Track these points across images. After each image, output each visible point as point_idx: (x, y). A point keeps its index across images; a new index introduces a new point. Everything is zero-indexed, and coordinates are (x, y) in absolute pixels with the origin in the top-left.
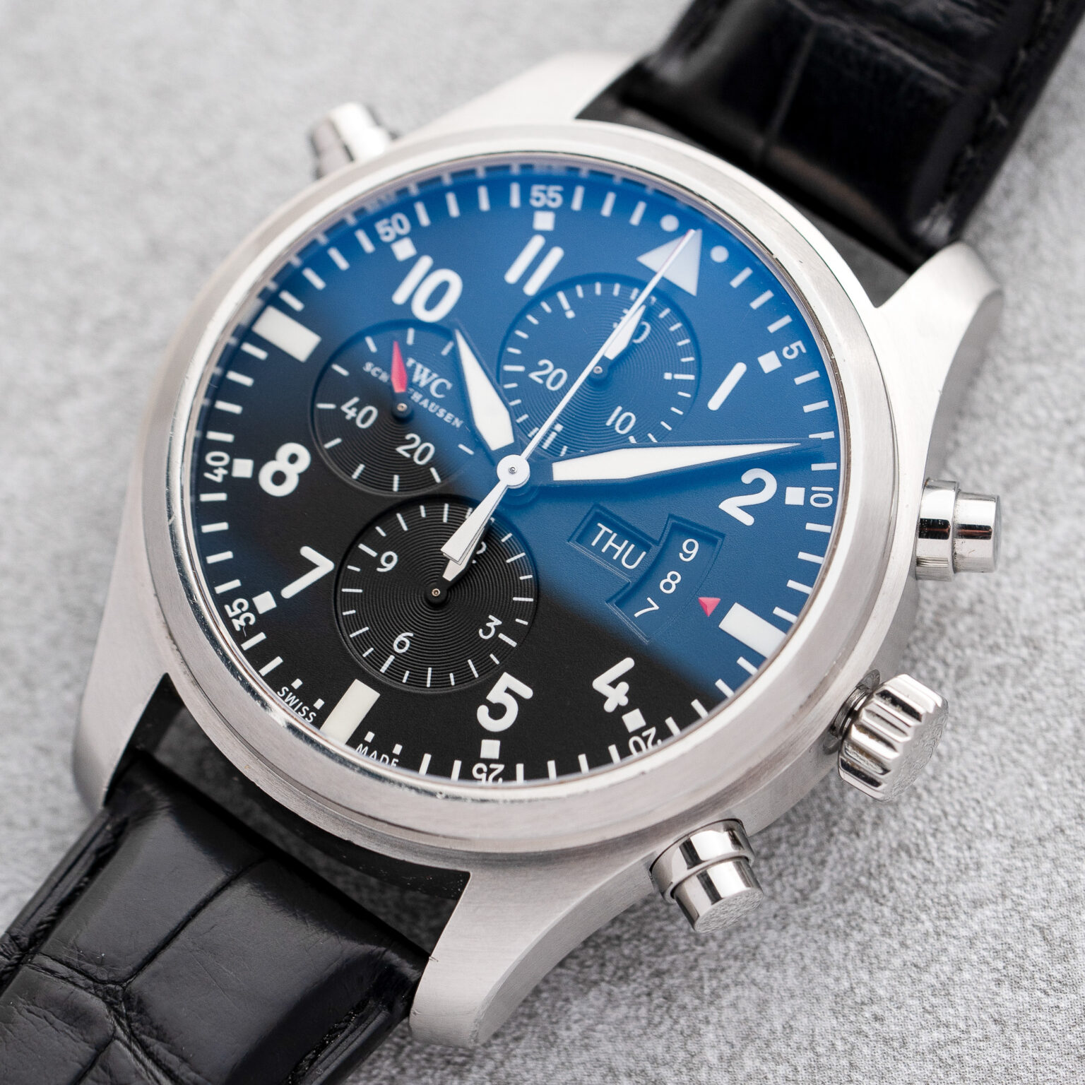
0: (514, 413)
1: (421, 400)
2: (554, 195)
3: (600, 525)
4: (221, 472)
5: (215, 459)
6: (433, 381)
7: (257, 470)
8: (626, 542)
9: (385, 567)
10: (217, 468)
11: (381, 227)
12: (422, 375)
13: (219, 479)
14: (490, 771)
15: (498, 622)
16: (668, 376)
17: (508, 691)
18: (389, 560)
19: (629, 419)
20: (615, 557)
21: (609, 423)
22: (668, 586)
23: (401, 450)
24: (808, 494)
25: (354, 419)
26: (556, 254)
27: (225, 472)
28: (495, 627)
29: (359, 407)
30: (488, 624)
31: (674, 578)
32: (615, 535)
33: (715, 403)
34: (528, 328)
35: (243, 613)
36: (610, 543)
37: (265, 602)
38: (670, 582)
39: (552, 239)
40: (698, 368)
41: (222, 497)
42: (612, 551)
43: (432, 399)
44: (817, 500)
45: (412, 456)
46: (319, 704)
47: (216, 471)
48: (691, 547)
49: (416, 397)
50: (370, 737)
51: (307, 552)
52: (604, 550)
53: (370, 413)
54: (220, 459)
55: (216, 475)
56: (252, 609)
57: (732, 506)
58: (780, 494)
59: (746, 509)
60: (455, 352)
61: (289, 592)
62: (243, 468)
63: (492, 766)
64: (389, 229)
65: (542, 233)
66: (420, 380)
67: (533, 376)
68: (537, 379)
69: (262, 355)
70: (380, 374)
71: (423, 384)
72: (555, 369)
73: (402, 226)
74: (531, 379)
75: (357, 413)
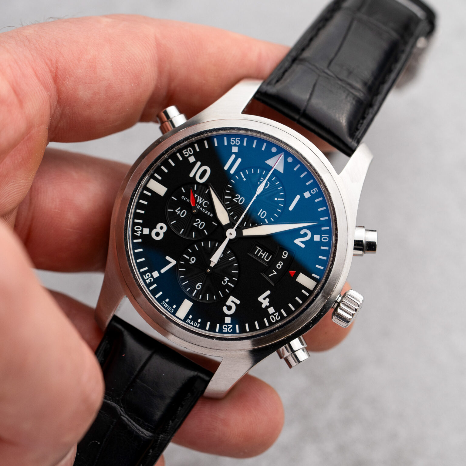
0: (229, 212)
1: (200, 208)
2: (237, 141)
3: (257, 247)
4: (139, 232)
5: (137, 228)
6: (203, 202)
7: (150, 232)
8: (265, 252)
9: (192, 262)
10: (138, 231)
11: (184, 152)
12: (200, 200)
13: (139, 235)
14: (228, 327)
15: (228, 279)
16: (276, 199)
17: (232, 302)
18: (193, 260)
19: (264, 213)
20: (262, 257)
21: (258, 215)
22: (279, 266)
23: (194, 224)
24: (321, 237)
25: (179, 214)
26: (239, 160)
27: (141, 232)
28: (227, 281)
29: (181, 210)
30: (225, 280)
31: (281, 264)
32: (262, 250)
33: (291, 208)
34: (231, 184)
35: (149, 278)
36: (261, 253)
37: (156, 274)
38: (280, 265)
39: (238, 156)
40: (284, 197)
41: (140, 240)
42: (261, 255)
43: (203, 208)
44: (324, 239)
45: (198, 226)
46: (174, 306)
47: (138, 232)
48: (285, 254)
49: (198, 207)
50: (191, 317)
51: (168, 258)
52: (259, 255)
53: (184, 212)
54: (139, 228)
55: (138, 233)
56: (152, 276)
57: (298, 241)
58: (312, 237)
59: (302, 242)
60: (209, 192)
61: (163, 271)
62: (146, 231)
63: (229, 325)
64: (187, 152)
65: (234, 153)
66: (199, 201)
67: (234, 200)
68: (235, 201)
69: (150, 194)
70: (187, 200)
71: (200, 203)
72: (241, 197)
73: (191, 152)
74: (234, 201)
75: (180, 212)
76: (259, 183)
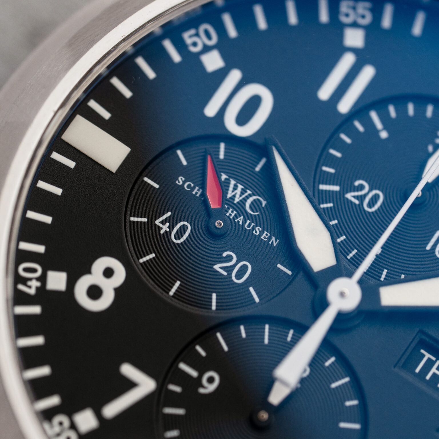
0: (334, 233)
1: (236, 217)
2: (361, 13)
3: (422, 351)
4: (35, 284)
5: (27, 270)
6: (247, 198)
7: (71, 283)
9: (206, 388)
10: (30, 279)
11: (188, 37)
12: (236, 191)
13: (32, 291)
18: (211, 380)
21: (428, 248)
23: (217, 267)
25: (168, 234)
26: (368, 73)
27: (38, 284)
29: (172, 222)
32: (438, 363)
34: (340, 146)
35: (64, 431)
36: (434, 370)
37: (86, 421)
39: (363, 57)
41: (36, 310)
43: (247, 216)
45: (230, 274)
47: (29, 283)
49: (231, 213)
51: (128, 370)
52: (428, 377)
53: (184, 228)
54: (34, 270)
55: (30, 287)
56: (73, 427)
61: (110, 411)
62: (57, 281)
64: (196, 39)
65: (354, 50)
66: (234, 196)
67: (349, 196)
68: (354, 200)
69: (71, 164)
70: (193, 189)
71: (237, 200)
72: (371, 190)
73: (209, 37)
74: (347, 199)
75: (171, 227)
76: (430, 148)
